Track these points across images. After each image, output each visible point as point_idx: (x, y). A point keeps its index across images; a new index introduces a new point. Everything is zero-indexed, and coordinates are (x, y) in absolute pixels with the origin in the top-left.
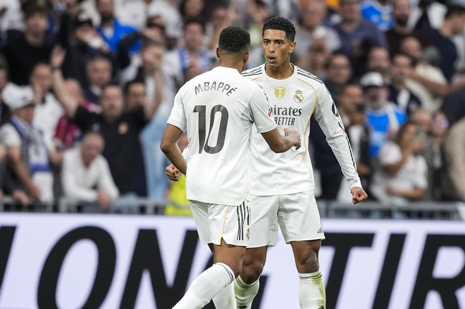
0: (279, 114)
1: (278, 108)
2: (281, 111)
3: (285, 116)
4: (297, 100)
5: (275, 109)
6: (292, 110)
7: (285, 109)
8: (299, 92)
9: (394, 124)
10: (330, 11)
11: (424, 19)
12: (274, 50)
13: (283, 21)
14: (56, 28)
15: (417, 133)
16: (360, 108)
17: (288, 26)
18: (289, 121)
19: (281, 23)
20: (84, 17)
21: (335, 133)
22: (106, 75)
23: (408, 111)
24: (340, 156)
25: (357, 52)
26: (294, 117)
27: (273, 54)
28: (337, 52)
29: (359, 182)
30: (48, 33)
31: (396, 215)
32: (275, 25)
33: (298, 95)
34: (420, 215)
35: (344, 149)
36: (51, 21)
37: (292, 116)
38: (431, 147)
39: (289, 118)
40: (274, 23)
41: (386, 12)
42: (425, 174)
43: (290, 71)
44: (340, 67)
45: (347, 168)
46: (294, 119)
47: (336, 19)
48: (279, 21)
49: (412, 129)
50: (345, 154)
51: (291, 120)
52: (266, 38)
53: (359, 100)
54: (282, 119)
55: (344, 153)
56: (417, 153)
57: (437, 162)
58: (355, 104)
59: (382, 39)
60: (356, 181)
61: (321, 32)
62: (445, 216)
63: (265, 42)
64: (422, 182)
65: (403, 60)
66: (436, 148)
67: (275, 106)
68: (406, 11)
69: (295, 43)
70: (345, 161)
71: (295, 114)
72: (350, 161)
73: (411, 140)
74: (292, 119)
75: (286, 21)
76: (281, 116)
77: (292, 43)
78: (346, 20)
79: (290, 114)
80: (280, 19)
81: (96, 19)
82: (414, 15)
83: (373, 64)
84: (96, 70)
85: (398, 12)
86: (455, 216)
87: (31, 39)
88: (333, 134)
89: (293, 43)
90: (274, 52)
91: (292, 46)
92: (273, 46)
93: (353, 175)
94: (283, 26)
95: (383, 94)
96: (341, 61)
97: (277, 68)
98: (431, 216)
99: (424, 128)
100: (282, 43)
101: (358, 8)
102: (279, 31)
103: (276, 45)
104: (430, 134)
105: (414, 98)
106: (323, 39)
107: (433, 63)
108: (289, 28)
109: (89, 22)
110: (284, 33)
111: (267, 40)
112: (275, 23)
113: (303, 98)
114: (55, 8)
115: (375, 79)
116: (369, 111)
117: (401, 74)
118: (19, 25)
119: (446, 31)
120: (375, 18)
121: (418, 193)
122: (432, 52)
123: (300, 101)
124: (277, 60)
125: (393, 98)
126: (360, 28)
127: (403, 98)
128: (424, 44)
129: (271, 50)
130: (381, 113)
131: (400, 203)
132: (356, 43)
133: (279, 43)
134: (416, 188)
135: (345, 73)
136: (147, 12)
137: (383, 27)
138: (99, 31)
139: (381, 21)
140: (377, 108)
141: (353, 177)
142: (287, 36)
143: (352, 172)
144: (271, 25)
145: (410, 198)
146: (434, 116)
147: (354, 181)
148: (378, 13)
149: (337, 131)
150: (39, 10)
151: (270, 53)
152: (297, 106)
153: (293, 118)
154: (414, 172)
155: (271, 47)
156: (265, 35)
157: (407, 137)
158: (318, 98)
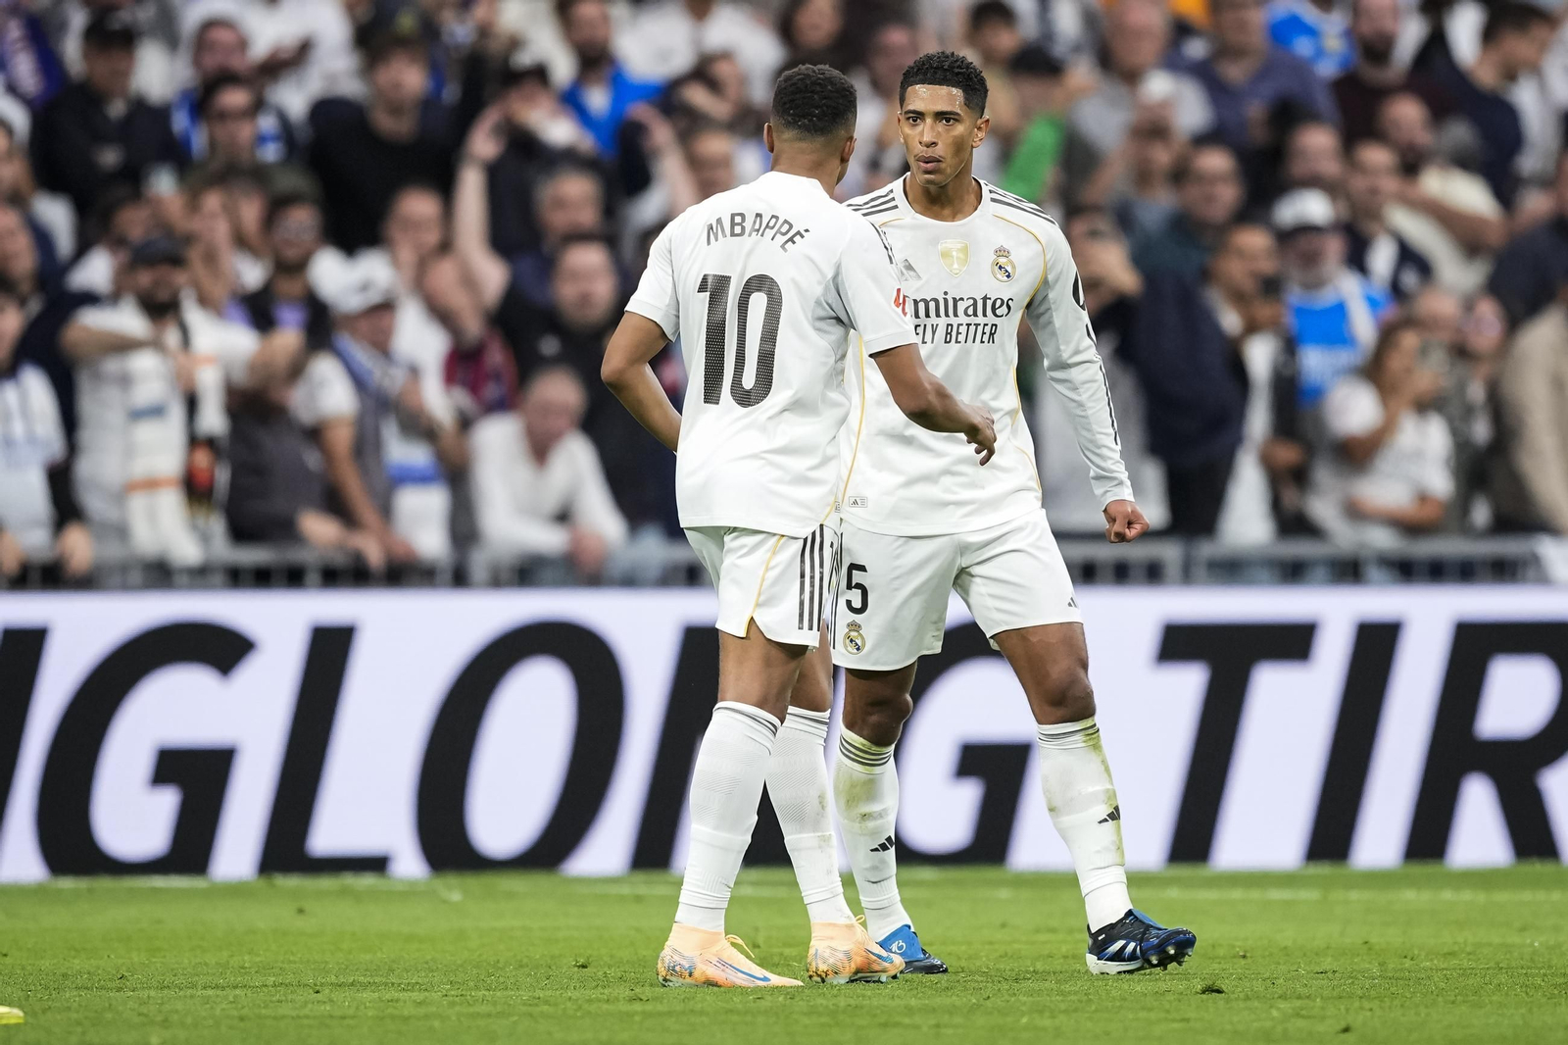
0: (956, 315)
1: (954, 299)
2: (961, 306)
3: (973, 320)
4: (1001, 276)
5: (946, 300)
6: (989, 303)
7: (972, 302)
8: (1002, 252)
9: (1364, 326)
10: (1182, 29)
11: (1436, 43)
12: (934, 140)
13: (957, 61)
14: (451, 93)
15: (1424, 351)
16: (1271, 287)
17: (969, 75)
18: (984, 333)
19: (951, 67)
20: (524, 59)
21: (1077, 352)
22: (587, 216)
23: (1396, 290)
24: (1083, 414)
25: (1259, 135)
26: (996, 320)
27: (930, 149)
28: (1204, 139)
29: (1127, 487)
30: (428, 104)
31: (1373, 572)
32: (935, 73)
33: (1002, 261)
34: (1437, 572)
35: (1094, 398)
36: (436, 72)
37: (991, 319)
38: (1461, 387)
39: (982, 325)
40: (932, 68)
41: (1333, 29)
42: (1448, 462)
43: (972, 198)
44: (1211, 179)
45: (1099, 447)
46: (996, 325)
47: (1196, 49)
48: (943, 61)
49: (1409, 340)
50: (1094, 410)
51: (987, 329)
52: (911, 107)
53: (1267, 266)
54: (963, 329)
55: (1094, 407)
56: (1424, 406)
57: (1481, 431)
58: (1256, 275)
59: (1324, 101)
60: (1121, 483)
61: (1159, 86)
62: (1504, 571)
63: (908, 118)
64: (1440, 482)
65: (1377, 156)
66: (1477, 392)
67: (946, 293)
68: (1388, 24)
69: (988, 121)
70: (1095, 427)
71: (998, 312)
72: (1107, 427)
73: (1409, 371)
74: (990, 326)
75: (962, 62)
76: (963, 319)
77: (979, 122)
78: (1225, 50)
79: (985, 315)
80: (947, 57)
81: (563, 67)
82: (1410, 34)
83: (1298, 168)
84: (560, 203)
85: (1366, 28)
86: (1531, 573)
87: (386, 123)
88: (1071, 357)
89: (983, 120)
90: (934, 144)
91: (979, 129)
92: (932, 128)
93: (1113, 467)
94: (958, 74)
95: (1334, 248)
96: (1216, 162)
97: (941, 187)
98: (1465, 572)
99: (1445, 336)
100: (954, 119)
101: (1258, 18)
102: (943, 90)
103: (941, 126)
104: (1461, 352)
105: (1409, 256)
106: (1165, 104)
107: (1464, 162)
108: (971, 79)
109: (540, 74)
110: (957, 92)
111: (914, 112)
112: (935, 68)
113: (1014, 267)
114: (445, 38)
115: (1312, 207)
116: (1294, 295)
117: (1374, 192)
118: (351, 87)
119: (1486, 76)
120: (1303, 47)
121: (1428, 513)
122: (1460, 133)
123: (1008, 276)
124: (943, 165)
125: (1357, 258)
126: (1265, 73)
127: (1382, 258)
128: (1440, 111)
129: (927, 138)
130: (1326, 298)
131: (1382, 539)
132: (1255, 110)
133: (948, 120)
134: (1423, 498)
135: (1227, 195)
136: (697, 42)
137: (1327, 69)
138: (571, 101)
139: (1320, 52)
140: (1315, 285)
141: (1113, 471)
142: (968, 103)
143: (1111, 458)
144: (925, 74)
145: (1410, 527)
146: (1469, 305)
147: (1116, 482)
148: (1311, 32)
149: (1081, 348)
150: (403, 43)
151: (925, 148)
152: (1000, 290)
153: (993, 325)
154: (1418, 455)
155: (927, 130)
156: (907, 101)
157: (1396, 363)
158: (1049, 266)
